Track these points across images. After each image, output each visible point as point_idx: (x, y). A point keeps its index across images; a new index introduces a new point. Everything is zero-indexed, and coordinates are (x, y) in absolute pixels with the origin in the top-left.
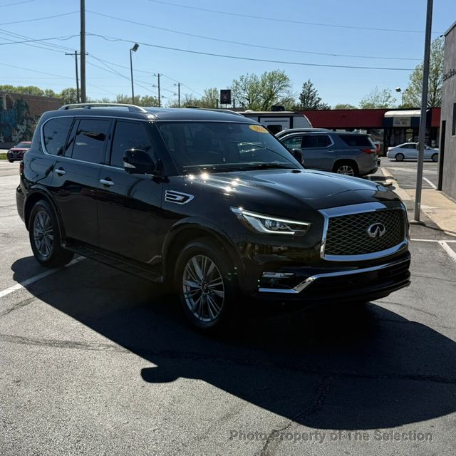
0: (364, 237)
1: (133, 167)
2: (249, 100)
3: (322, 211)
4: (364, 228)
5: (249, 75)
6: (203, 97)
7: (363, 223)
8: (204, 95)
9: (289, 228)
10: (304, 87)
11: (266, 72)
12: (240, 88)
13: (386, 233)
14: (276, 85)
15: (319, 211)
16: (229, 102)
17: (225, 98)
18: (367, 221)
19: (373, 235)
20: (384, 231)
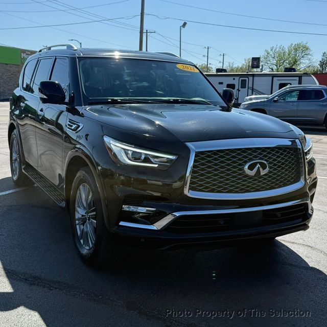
0: (240, 174)
1: (45, 97)
2: (277, 66)
3: (189, 144)
4: (240, 165)
5: (278, 47)
6: (244, 64)
7: (240, 160)
8: (244, 62)
9: (152, 160)
10: (324, 56)
11: (292, 44)
12: (270, 56)
13: (270, 172)
14: (299, 54)
15: (187, 143)
16: (258, 67)
17: (255, 63)
18: (245, 157)
19: (252, 173)
20: (267, 169)
